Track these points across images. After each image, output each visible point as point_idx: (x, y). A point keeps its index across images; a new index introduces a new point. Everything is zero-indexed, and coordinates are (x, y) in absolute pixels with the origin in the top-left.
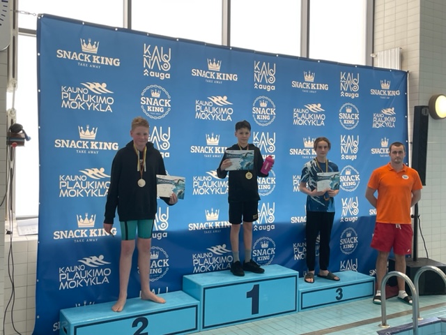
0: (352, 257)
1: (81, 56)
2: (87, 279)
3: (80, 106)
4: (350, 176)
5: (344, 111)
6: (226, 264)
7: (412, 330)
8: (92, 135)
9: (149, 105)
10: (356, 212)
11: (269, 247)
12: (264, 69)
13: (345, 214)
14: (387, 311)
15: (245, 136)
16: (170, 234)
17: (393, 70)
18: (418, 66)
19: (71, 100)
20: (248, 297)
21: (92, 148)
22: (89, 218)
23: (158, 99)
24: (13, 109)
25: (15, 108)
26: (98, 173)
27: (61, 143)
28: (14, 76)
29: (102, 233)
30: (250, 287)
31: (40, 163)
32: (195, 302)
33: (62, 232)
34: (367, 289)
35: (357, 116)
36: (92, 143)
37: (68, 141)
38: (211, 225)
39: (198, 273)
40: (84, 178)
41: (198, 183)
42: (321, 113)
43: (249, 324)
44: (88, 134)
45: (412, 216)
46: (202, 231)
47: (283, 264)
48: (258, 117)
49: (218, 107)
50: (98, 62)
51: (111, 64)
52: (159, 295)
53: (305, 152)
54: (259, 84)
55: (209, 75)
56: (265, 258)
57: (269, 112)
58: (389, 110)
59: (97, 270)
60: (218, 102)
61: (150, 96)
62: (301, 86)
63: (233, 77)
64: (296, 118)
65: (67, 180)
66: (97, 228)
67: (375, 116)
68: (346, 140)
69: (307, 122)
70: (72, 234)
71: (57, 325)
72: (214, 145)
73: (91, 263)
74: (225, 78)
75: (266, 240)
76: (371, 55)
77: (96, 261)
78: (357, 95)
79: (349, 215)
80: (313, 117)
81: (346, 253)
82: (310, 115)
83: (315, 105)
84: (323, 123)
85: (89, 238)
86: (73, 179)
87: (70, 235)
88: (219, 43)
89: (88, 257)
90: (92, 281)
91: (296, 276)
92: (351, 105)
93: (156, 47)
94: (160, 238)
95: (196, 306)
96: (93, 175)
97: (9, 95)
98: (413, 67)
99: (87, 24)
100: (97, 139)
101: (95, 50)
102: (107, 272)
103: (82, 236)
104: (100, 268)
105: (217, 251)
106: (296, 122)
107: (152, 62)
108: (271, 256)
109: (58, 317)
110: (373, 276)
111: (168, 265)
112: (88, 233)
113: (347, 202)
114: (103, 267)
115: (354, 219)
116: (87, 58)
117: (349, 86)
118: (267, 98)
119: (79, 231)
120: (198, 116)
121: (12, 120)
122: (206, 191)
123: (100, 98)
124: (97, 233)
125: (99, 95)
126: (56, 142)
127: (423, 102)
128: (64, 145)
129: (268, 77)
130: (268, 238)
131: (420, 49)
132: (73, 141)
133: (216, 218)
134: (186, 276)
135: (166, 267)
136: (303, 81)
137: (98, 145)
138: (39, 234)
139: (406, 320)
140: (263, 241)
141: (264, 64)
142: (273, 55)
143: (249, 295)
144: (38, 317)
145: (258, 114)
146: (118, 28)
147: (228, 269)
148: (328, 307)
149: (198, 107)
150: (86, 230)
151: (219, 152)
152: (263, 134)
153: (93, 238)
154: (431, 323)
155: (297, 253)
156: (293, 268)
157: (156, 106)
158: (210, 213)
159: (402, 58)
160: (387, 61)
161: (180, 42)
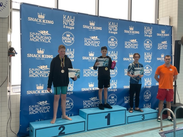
0: (149, 102)
1: (38, 20)
2: (40, 110)
3: (37, 40)
4: (148, 69)
5: (146, 42)
6: (97, 105)
7: (173, 133)
8: (42, 52)
9: (66, 40)
10: (150, 84)
11: (114, 98)
12: (113, 25)
13: (146, 85)
14: (163, 125)
15: (105, 52)
16: (74, 92)
17: (166, 26)
18: (177, 23)
19: (34, 37)
20: (106, 118)
21: (42, 57)
22: (41, 86)
23: (69, 37)
24: (10, 41)
25: (11, 41)
26: (45, 68)
27: (30, 55)
28: (11, 28)
29: (46, 92)
30: (106, 114)
31: (21, 63)
32: (84, 120)
33: (30, 91)
34: (155, 115)
35: (151, 45)
36: (42, 55)
37: (33, 54)
38: (91, 89)
39: (85, 108)
40: (39, 69)
41: (86, 72)
42: (136, 43)
43: (106, 129)
44: (41, 52)
45: (174, 86)
46: (87, 91)
47: (120, 105)
48: (110, 45)
49: (94, 41)
50: (45, 22)
51: (50, 23)
52: (69, 117)
53: (130, 59)
54: (110, 31)
55: (90, 28)
56: (113, 102)
57: (115, 43)
58: (165, 42)
59: (44, 107)
60: (93, 39)
61: (66, 36)
62: (128, 32)
63: (100, 28)
64: (126, 45)
65: (32, 70)
66: (45, 90)
67: (159, 45)
68: (147, 55)
69: (130, 47)
70: (34, 92)
71: (28, 129)
72: (92, 56)
73: (42, 104)
74: (97, 29)
75: (113, 95)
76: (157, 19)
77: (44, 103)
78: (151, 36)
79: (147, 85)
80: (133, 45)
81: (146, 101)
82: (132, 44)
83: (134, 40)
84: (137, 47)
85: (41, 94)
86: (35, 70)
87: (33, 92)
88: (94, 14)
89: (41, 102)
90: (42, 111)
91: (125, 110)
92: (149, 40)
93: (68, 16)
94: (70, 94)
95: (85, 122)
96: (43, 68)
97: (9, 36)
98: (175, 24)
99: (41, 7)
100: (44, 54)
101: (43, 17)
102: (48, 108)
103: (38, 93)
104: (45, 106)
105: (93, 100)
106: (126, 47)
107: (67, 22)
108: (115, 102)
109: (29, 126)
110: (157, 110)
111: (73, 105)
112: (41, 92)
113: (147, 80)
114: (47, 105)
115: (150, 87)
116: (40, 21)
117: (148, 32)
118: (114, 37)
119: (37, 91)
120: (85, 44)
121: (10, 46)
122: (89, 75)
123: (46, 37)
124: (44, 92)
125: (45, 36)
126: (28, 55)
127: (179, 39)
128: (31, 56)
129: (115, 28)
130: (114, 95)
131: (178, 17)
132: (35, 55)
133: (93, 86)
134: (80, 110)
135: (72, 106)
136: (129, 30)
137: (45, 56)
138: (21, 92)
139: (171, 128)
140: (112, 95)
141: (113, 23)
142: (117, 19)
143: (106, 117)
144: (21, 125)
145: (110, 44)
146: (53, 8)
147: (98, 107)
148: (138, 123)
149: (85, 40)
150: (40, 91)
151: (94, 59)
152: (112, 52)
153: (43, 94)
154: (181, 130)
155: (126, 101)
156: (124, 107)
157: (68, 40)
158: (90, 84)
159: (170, 20)
160: (164, 21)
161: (78, 14)
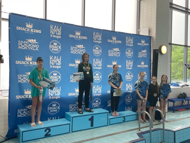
0: (130, 105)
1: (26, 29)
2: (28, 114)
3: (25, 48)
9: (53, 48)
12: (97, 35)
13: (127, 89)
16: (61, 97)
17: (146, 36)
18: (155, 34)
20: (89, 120)
21: (30, 64)
22: (29, 91)
23: (56, 46)
27: (18, 62)
30: (90, 117)
31: (10, 70)
33: (19, 96)
34: (134, 117)
35: (132, 53)
36: (30, 62)
37: (21, 61)
39: (71, 111)
40: (27, 76)
42: (119, 52)
43: (89, 130)
46: (74, 96)
47: (103, 108)
48: (95, 53)
49: (80, 49)
50: (33, 31)
51: (38, 32)
52: (55, 120)
54: (95, 40)
55: (76, 37)
56: (97, 106)
57: (99, 51)
58: (144, 51)
60: (79, 47)
61: (53, 45)
62: (111, 41)
63: (85, 38)
65: (21, 76)
68: (128, 62)
71: (16, 131)
72: (78, 63)
74: (82, 38)
76: (138, 30)
78: (132, 45)
79: (129, 90)
81: (127, 104)
82: (115, 52)
83: (116, 49)
84: (119, 55)
85: (29, 98)
86: (23, 76)
88: (81, 25)
89: (29, 105)
90: (30, 115)
91: (108, 113)
92: (130, 49)
93: (55, 26)
95: (69, 124)
99: (28, 17)
100: (32, 61)
101: (32, 27)
102: (36, 111)
106: (109, 55)
107: (54, 32)
108: (99, 105)
109: (17, 128)
113: (128, 85)
115: (131, 91)
116: (28, 30)
118: (98, 46)
119: (25, 95)
125: (33, 44)
126: (16, 62)
127: (157, 48)
129: (99, 38)
131: (156, 28)
134: (66, 113)
135: (59, 109)
136: (112, 39)
137: (33, 63)
138: (9, 96)
139: (148, 129)
141: (97, 33)
142: (101, 30)
144: (9, 128)
153: (30, 98)
156: (107, 110)
157: (55, 48)
158: (77, 89)
159: (149, 31)
160: (144, 32)
161: (65, 24)
